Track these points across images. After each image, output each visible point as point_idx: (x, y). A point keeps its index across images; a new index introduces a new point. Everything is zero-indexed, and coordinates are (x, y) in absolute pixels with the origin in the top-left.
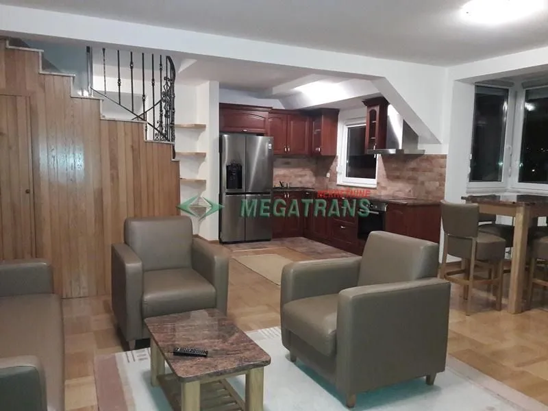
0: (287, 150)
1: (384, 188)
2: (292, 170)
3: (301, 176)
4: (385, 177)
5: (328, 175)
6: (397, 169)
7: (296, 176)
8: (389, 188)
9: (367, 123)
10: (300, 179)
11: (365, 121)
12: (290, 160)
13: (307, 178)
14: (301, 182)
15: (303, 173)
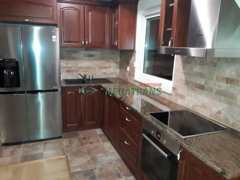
0: (85, 42)
1: (182, 97)
2: (96, 62)
3: (105, 68)
4: (183, 82)
5: (128, 69)
6: (201, 75)
7: (100, 68)
8: (188, 98)
9: (161, 13)
10: (104, 71)
11: (159, 10)
12: (93, 53)
13: (112, 70)
14: (105, 73)
15: (108, 65)
